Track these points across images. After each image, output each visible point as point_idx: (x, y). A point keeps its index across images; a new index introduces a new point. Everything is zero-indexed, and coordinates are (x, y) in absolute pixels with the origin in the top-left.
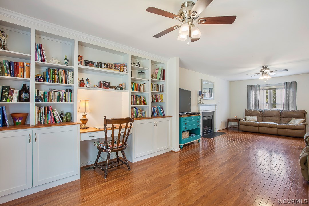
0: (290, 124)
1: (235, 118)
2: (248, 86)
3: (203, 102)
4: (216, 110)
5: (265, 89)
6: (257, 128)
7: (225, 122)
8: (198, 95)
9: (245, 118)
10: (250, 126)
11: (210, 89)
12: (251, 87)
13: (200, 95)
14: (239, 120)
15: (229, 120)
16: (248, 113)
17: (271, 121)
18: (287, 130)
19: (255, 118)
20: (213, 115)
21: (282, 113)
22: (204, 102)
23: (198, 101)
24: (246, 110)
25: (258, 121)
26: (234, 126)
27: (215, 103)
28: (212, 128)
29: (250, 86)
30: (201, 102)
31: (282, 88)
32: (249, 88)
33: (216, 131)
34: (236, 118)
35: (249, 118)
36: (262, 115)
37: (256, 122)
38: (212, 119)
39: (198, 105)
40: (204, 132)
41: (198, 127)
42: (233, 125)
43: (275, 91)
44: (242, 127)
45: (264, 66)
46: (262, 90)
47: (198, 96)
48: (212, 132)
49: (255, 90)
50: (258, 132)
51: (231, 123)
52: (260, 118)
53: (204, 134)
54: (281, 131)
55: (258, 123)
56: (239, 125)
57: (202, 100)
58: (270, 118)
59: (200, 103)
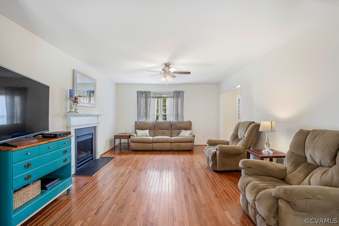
0: (181, 137)
1: (123, 134)
2: (138, 92)
3: (76, 110)
4: (98, 124)
5: (156, 97)
6: (150, 145)
7: (111, 141)
8: (66, 96)
9: (136, 133)
10: (143, 143)
11: (87, 92)
12: (141, 94)
13: (70, 97)
14: (130, 136)
15: (116, 137)
16: (139, 126)
17: (163, 134)
18: (179, 144)
19: (147, 132)
20: (94, 132)
21: (173, 125)
22: (78, 111)
23: (66, 108)
24: (136, 122)
25: (150, 136)
26: (122, 145)
27: (97, 113)
28: (92, 153)
29: (140, 91)
30: (73, 110)
31: (172, 97)
32: (139, 94)
33: (98, 157)
34: (125, 134)
35: (140, 132)
36: (155, 128)
37: (148, 137)
38: (92, 139)
39: (66, 116)
40: (78, 163)
41: (67, 162)
42: (120, 143)
43: (165, 100)
44: (133, 145)
45: (166, 64)
46: (153, 98)
47: (66, 100)
48: (92, 159)
49: (146, 98)
50: (151, 149)
51: (118, 141)
52: (152, 131)
53: (78, 167)
54: (175, 146)
55: (151, 138)
56: (129, 142)
57: (74, 107)
58: (162, 131)
59: (70, 112)
